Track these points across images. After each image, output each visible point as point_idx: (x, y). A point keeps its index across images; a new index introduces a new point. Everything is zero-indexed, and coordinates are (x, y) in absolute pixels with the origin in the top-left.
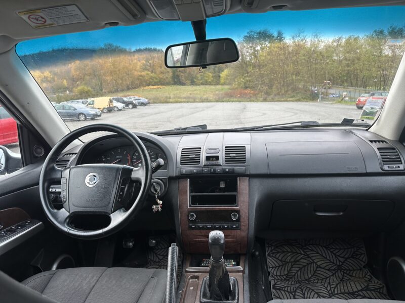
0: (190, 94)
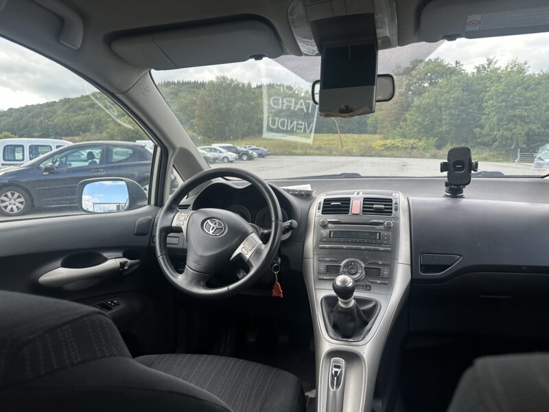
0: (325, 144)
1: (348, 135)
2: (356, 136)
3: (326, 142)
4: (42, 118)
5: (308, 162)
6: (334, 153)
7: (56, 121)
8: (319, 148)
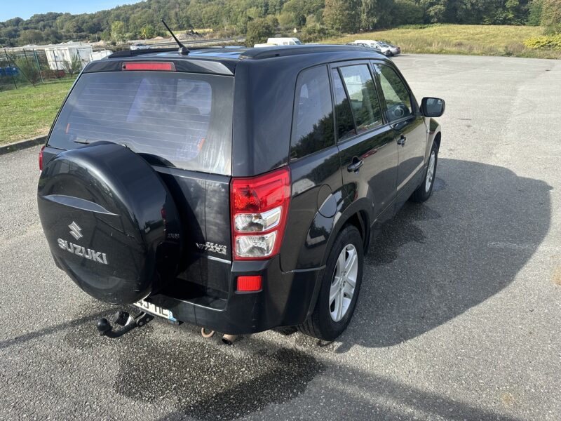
0: (468, 40)
1: (502, 27)
2: (511, 29)
3: (471, 36)
4: (177, 10)
5: (440, 63)
6: (475, 51)
7: (189, 13)
8: (460, 44)
